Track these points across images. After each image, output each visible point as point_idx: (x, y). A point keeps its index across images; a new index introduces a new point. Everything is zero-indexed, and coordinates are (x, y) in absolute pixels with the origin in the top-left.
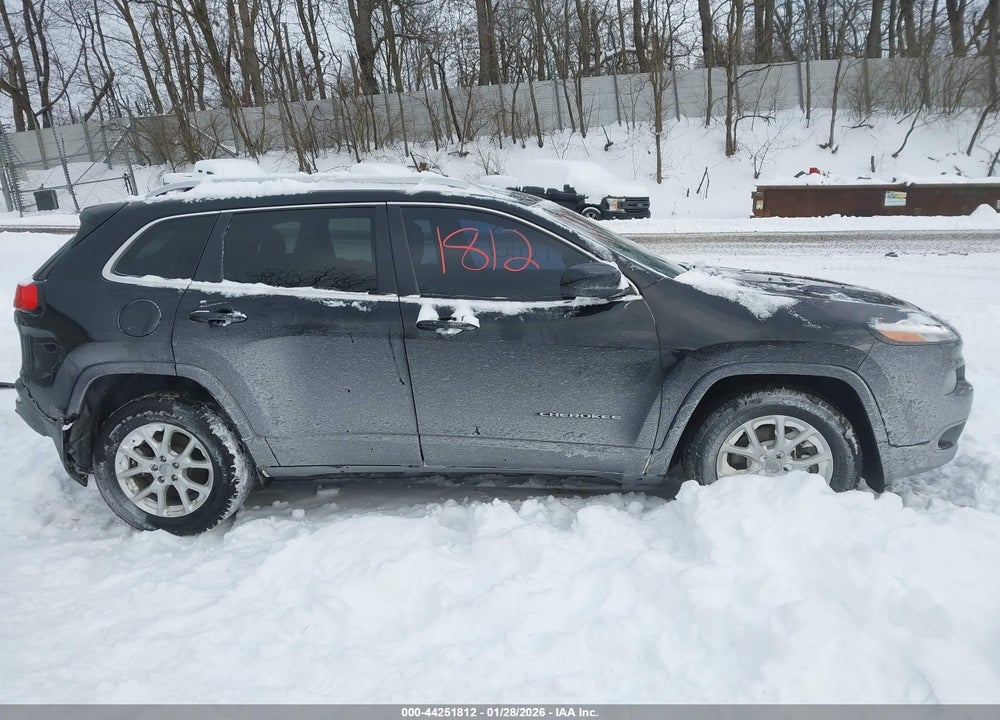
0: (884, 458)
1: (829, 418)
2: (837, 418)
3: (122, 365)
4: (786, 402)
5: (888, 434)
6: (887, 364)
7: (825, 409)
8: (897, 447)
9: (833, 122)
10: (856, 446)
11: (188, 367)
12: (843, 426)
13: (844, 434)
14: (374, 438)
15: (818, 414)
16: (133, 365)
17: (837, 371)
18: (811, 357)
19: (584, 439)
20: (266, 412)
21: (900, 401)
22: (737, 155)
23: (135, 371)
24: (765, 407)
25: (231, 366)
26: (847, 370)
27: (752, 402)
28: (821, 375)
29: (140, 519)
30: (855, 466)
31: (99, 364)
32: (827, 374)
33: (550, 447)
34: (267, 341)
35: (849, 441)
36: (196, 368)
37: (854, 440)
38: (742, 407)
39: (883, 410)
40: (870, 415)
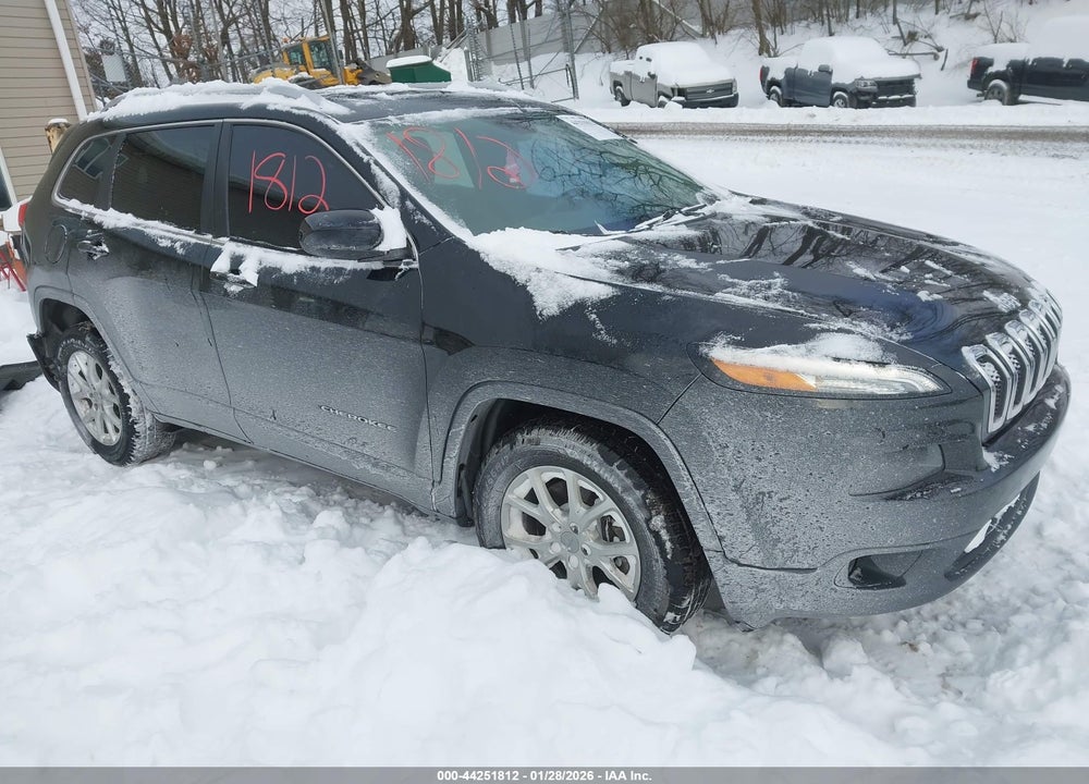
0: (719, 576)
1: (626, 489)
2: (639, 494)
4: (569, 451)
5: (721, 539)
6: (713, 421)
7: (621, 474)
8: (740, 565)
10: (668, 545)
12: (648, 508)
13: (648, 521)
15: (611, 480)
17: (628, 418)
18: (594, 389)
19: (366, 450)
21: (737, 489)
24: (545, 453)
26: (644, 420)
27: (530, 441)
28: (606, 419)
30: (667, 577)
32: (614, 421)
33: (337, 453)
35: (656, 534)
37: (665, 535)
38: (518, 447)
39: (706, 498)
40: (685, 501)
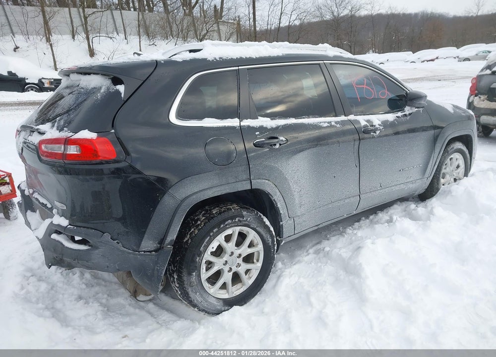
3: (214, 189)
4: (459, 147)
9: (140, 42)
11: (258, 181)
14: (342, 202)
16: (222, 188)
20: (297, 201)
22: (96, 56)
23: (224, 192)
25: (283, 174)
29: (219, 305)
31: (197, 193)
33: (402, 187)
34: (300, 154)
36: (263, 181)
